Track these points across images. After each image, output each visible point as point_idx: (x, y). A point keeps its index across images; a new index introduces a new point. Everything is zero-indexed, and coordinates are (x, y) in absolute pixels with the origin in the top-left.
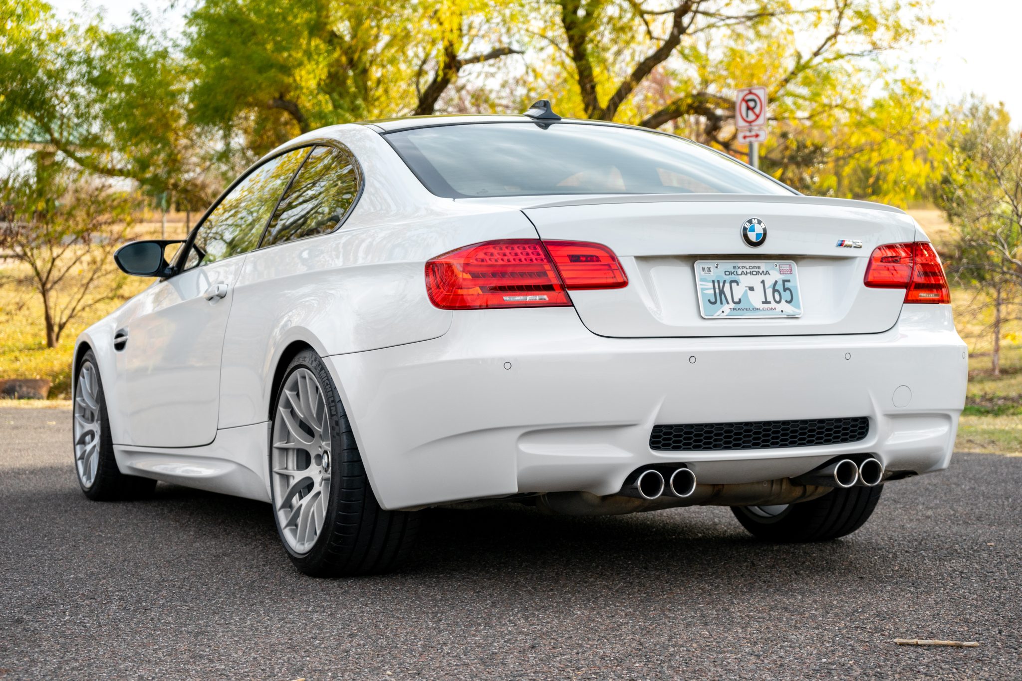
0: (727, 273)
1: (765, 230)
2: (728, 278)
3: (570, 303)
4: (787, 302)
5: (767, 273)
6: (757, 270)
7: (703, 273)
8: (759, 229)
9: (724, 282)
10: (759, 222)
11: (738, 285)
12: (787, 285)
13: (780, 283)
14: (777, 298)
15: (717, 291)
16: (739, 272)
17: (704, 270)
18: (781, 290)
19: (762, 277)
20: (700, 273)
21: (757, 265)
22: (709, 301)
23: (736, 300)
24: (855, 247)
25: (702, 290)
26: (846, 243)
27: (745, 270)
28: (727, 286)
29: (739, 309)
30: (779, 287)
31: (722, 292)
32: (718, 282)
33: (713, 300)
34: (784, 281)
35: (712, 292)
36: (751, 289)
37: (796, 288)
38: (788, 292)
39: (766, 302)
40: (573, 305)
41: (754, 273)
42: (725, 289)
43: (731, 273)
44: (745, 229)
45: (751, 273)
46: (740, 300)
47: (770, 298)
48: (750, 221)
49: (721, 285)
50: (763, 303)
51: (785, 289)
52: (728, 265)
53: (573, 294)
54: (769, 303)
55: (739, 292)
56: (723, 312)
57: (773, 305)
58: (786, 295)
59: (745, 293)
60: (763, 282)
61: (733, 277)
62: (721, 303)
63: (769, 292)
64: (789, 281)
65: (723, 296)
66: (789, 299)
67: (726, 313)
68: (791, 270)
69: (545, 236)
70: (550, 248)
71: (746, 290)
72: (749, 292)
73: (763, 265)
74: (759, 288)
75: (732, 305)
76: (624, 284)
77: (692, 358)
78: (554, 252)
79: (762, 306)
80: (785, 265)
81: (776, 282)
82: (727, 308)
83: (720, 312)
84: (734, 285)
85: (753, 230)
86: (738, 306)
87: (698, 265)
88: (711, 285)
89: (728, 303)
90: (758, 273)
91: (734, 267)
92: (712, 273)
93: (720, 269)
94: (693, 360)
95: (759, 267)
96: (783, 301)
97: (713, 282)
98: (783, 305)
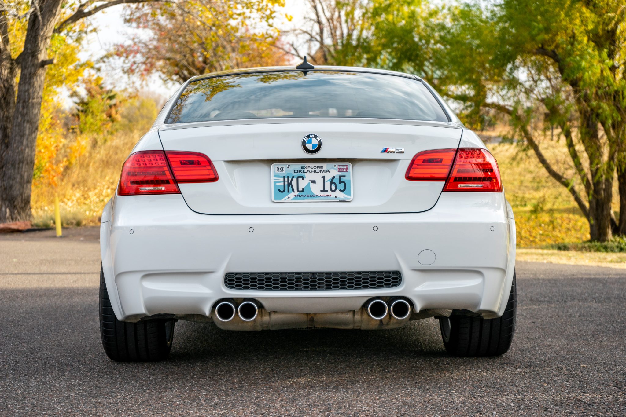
0: (296, 171)
1: (320, 142)
2: (296, 175)
3: (178, 192)
4: (340, 190)
5: (328, 171)
6: (320, 169)
7: (277, 172)
8: (315, 142)
9: (293, 177)
10: (316, 137)
11: (303, 179)
12: (342, 179)
13: (337, 178)
14: (333, 187)
15: (286, 183)
16: (306, 170)
17: (278, 169)
18: (337, 183)
19: (324, 174)
20: (274, 172)
21: (320, 166)
22: (279, 190)
23: (300, 189)
24: (397, 152)
25: (275, 183)
26: (389, 150)
27: (310, 169)
28: (295, 180)
29: (302, 196)
30: (336, 181)
31: (290, 184)
32: (288, 177)
33: (282, 189)
34: (340, 177)
35: (282, 184)
36: (314, 182)
37: (350, 181)
38: (343, 184)
39: (324, 191)
40: (181, 193)
41: (317, 171)
42: (293, 183)
43: (299, 171)
44: (304, 142)
45: (315, 171)
46: (303, 190)
47: (327, 188)
48: (308, 136)
49: (290, 179)
50: (321, 191)
51: (340, 182)
52: (297, 166)
53: (181, 186)
54: (327, 191)
55: (303, 184)
56: (289, 197)
57: (329, 192)
58: (342, 186)
59: (308, 185)
60: (323, 177)
61: (300, 174)
62: (288, 192)
63: (327, 184)
64: (344, 176)
65: (290, 187)
66: (343, 189)
67: (291, 198)
68: (347, 169)
69: (167, 148)
70: (169, 156)
71: (309, 183)
72: (312, 184)
73: (325, 166)
74: (320, 182)
75: (296, 193)
76: (215, 179)
77: (251, 229)
78: (172, 159)
79: (320, 194)
80: (343, 165)
81: (334, 177)
82: (292, 195)
83: (287, 197)
84: (300, 179)
85: (310, 142)
86: (301, 194)
87: (274, 166)
88: (282, 180)
89: (294, 191)
90: (320, 171)
91: (302, 168)
92: (284, 172)
93: (289, 169)
94: (251, 230)
95: (321, 167)
96: (338, 190)
97: (284, 177)
98: (338, 193)
